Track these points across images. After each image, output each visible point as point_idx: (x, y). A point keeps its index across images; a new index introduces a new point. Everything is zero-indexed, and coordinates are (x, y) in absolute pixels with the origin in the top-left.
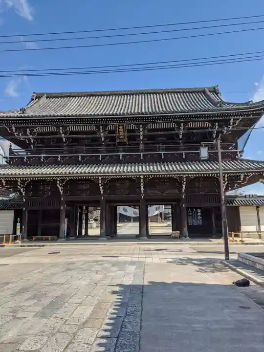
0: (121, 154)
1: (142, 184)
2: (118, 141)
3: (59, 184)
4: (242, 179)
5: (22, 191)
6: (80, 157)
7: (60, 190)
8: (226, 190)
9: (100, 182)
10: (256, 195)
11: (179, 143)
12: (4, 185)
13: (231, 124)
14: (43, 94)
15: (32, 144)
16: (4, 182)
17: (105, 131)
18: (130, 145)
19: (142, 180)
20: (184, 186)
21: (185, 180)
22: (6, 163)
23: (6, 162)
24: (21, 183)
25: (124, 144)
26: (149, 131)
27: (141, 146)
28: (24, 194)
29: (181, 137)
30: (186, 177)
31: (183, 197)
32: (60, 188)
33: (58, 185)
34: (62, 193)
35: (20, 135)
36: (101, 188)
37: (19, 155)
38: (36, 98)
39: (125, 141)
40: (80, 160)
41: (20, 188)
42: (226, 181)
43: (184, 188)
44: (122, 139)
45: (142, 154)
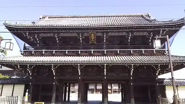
0: (92, 50)
1: (105, 69)
2: (90, 43)
3: (53, 68)
5: (30, 72)
6: (67, 51)
7: (54, 72)
8: (159, 74)
9: (79, 67)
11: (128, 45)
12: (19, 68)
13: (161, 33)
14: (47, 16)
15: (38, 43)
16: (19, 66)
17: (82, 36)
18: (97, 45)
19: (105, 67)
20: (132, 71)
21: (133, 67)
23: (21, 54)
24: (29, 67)
26: (110, 37)
27: (105, 46)
28: (31, 74)
29: (129, 41)
30: (134, 65)
31: (131, 78)
34: (54, 74)
35: (31, 38)
36: (79, 71)
37: (29, 50)
38: (43, 18)
39: (95, 43)
40: (67, 53)
41: (28, 70)
42: (159, 69)
43: (132, 72)
44: (93, 41)
45: (105, 50)
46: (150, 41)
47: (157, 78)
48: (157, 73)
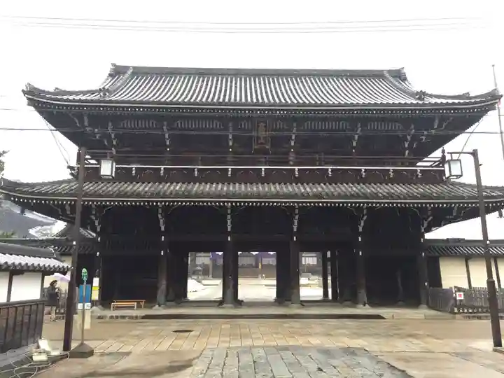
0: (263, 168)
2: (255, 147)
3: (161, 214)
4: (454, 214)
5: (96, 224)
6: (196, 170)
7: (161, 224)
8: (428, 230)
9: (229, 211)
10: (463, 239)
11: (351, 153)
12: (69, 213)
13: (435, 127)
14: (127, 68)
15: (114, 146)
16: (67, 208)
18: (275, 154)
19: (297, 212)
20: (362, 222)
21: (365, 212)
22: (71, 177)
23: (72, 174)
24: (96, 211)
25: (265, 152)
27: (292, 157)
28: (99, 230)
29: (355, 144)
30: (367, 208)
31: (360, 240)
32: (161, 221)
33: (160, 216)
34: (163, 229)
35: (96, 131)
36: (229, 222)
37: (90, 164)
39: (267, 147)
40: (196, 175)
41: (94, 218)
42: (428, 217)
43: (362, 224)
44: (262, 144)
45: (296, 168)
46: (406, 146)
47: (422, 240)
48: (423, 226)
